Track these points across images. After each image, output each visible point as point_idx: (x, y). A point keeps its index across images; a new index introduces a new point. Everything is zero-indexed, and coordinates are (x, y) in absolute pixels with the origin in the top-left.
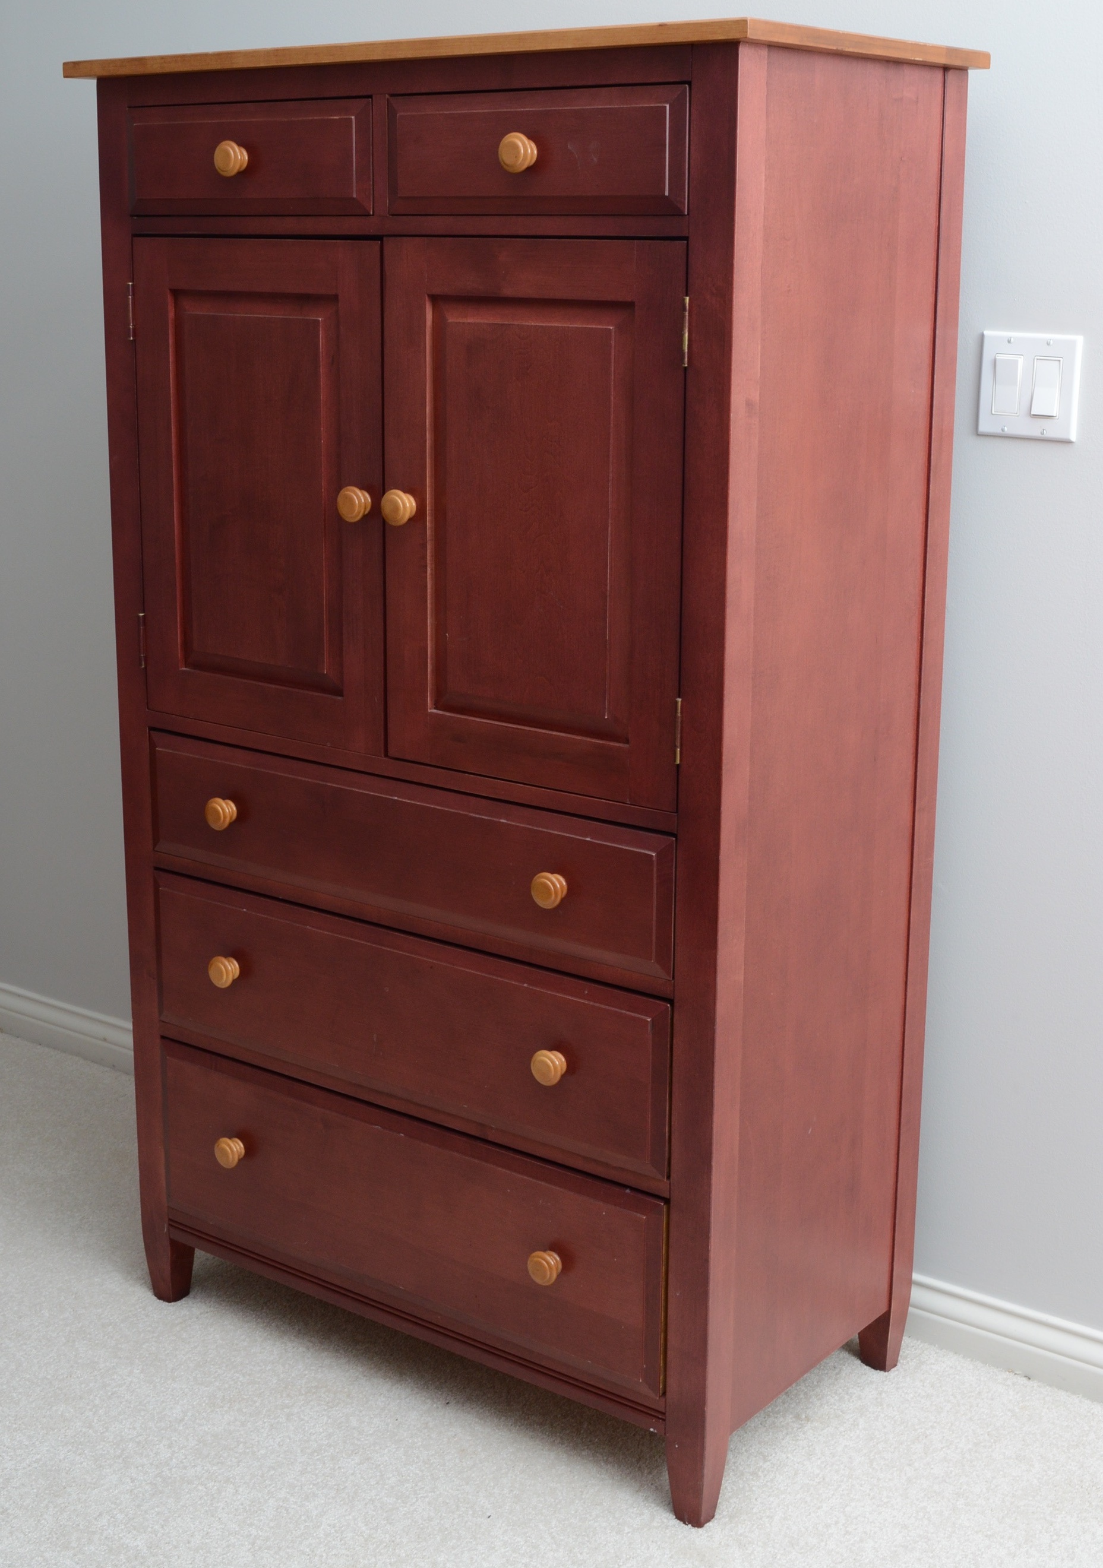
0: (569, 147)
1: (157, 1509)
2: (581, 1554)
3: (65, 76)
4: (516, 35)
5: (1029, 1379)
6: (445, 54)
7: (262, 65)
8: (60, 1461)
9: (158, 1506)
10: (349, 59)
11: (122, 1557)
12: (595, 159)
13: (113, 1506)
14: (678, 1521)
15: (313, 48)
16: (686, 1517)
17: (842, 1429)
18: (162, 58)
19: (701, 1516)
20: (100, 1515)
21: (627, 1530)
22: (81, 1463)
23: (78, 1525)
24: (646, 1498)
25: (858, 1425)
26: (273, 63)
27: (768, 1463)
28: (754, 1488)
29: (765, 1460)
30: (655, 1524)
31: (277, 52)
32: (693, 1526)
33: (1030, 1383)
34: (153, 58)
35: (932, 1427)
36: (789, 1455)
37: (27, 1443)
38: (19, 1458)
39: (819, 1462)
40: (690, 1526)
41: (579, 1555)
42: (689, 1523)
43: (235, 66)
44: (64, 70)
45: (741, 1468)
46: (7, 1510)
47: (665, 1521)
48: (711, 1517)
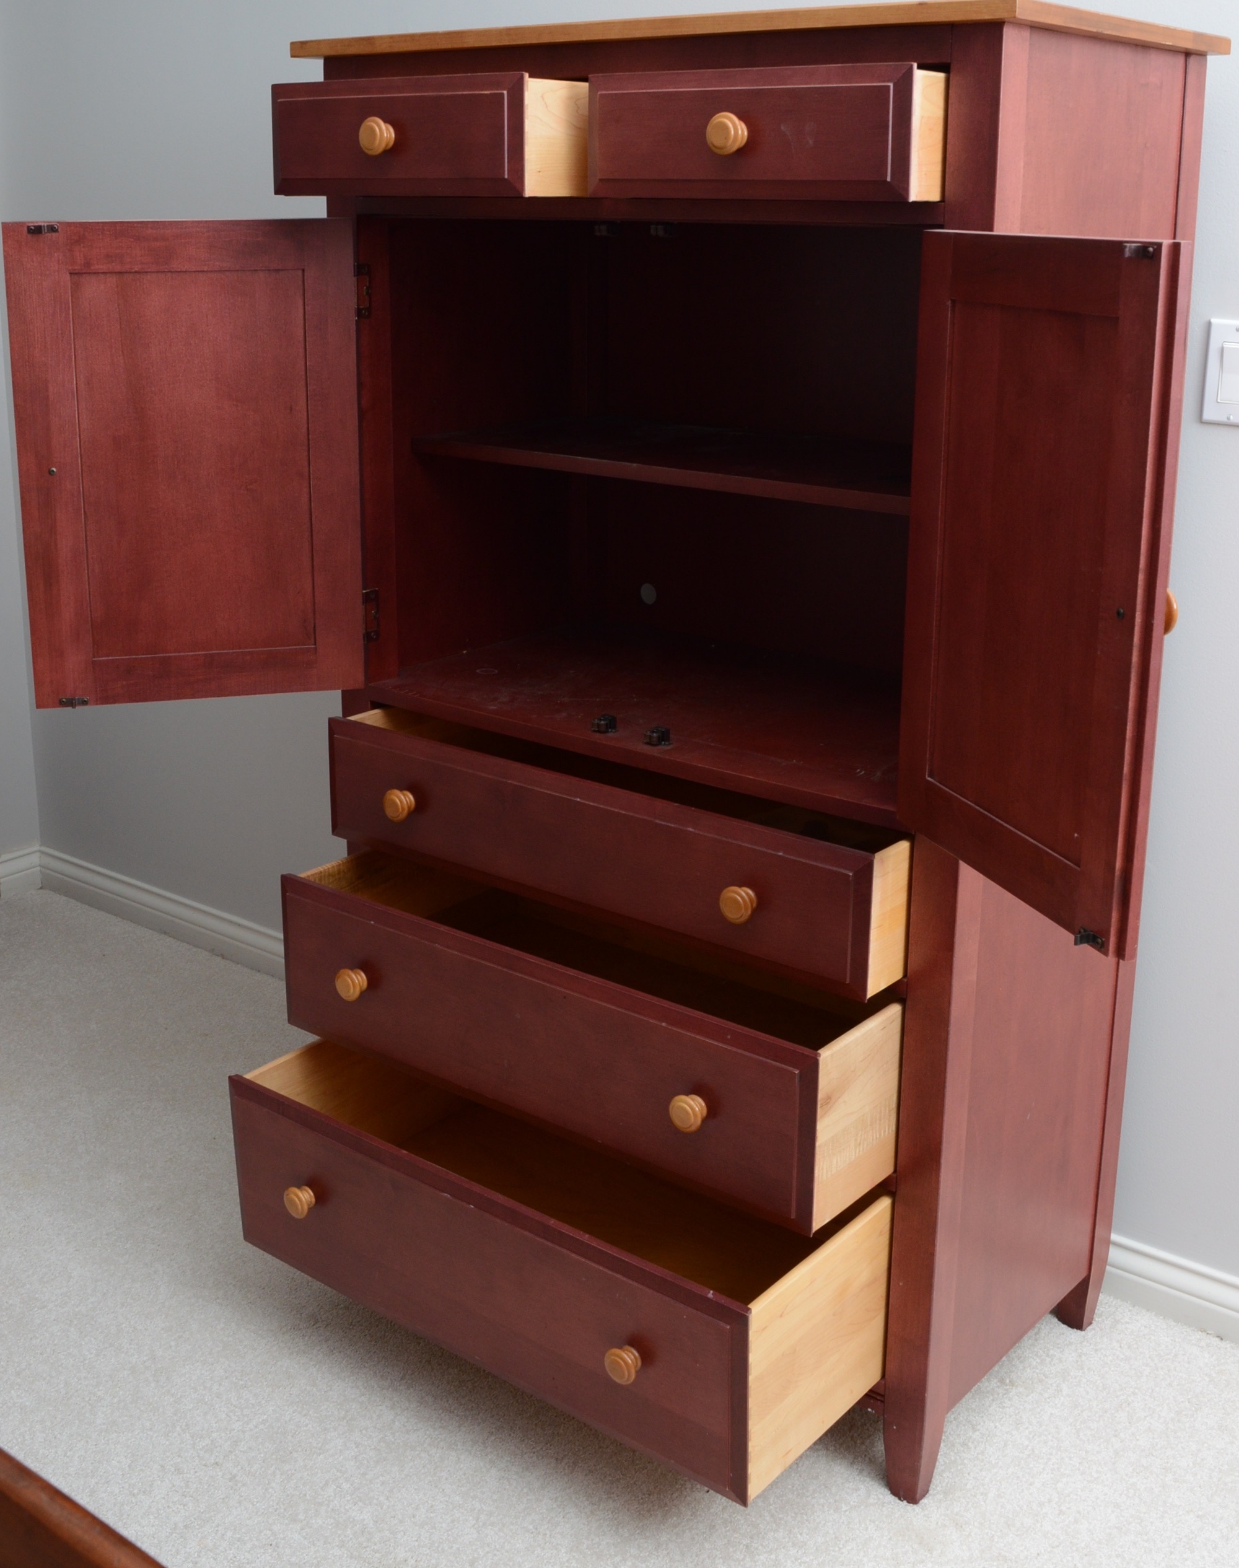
0: (782, 128)
1: (381, 1478)
2: (801, 1534)
3: (292, 56)
4: (763, 14)
5: (1222, 1339)
6: (686, 33)
7: (494, 44)
8: (286, 1422)
9: (382, 1475)
10: (584, 38)
11: (349, 1532)
12: (811, 142)
13: (339, 1474)
14: (893, 1497)
15: (547, 27)
16: (902, 1493)
17: (1046, 1395)
18: (392, 37)
19: (917, 1493)
20: (327, 1483)
21: (844, 1508)
22: (307, 1425)
23: (305, 1495)
24: (861, 1471)
25: (1061, 1391)
26: (506, 42)
27: (977, 1433)
28: (965, 1461)
29: (974, 1430)
30: (871, 1501)
31: (509, 31)
32: (908, 1502)
33: (1223, 1344)
34: (381, 38)
35: (1134, 1393)
36: (997, 1424)
37: (253, 1402)
38: (246, 1419)
39: (1027, 1432)
40: (905, 1502)
41: (799, 1536)
42: (905, 1499)
43: (466, 45)
44: (292, 49)
45: (951, 1439)
46: (235, 1476)
47: (881, 1497)
48: (926, 1492)
